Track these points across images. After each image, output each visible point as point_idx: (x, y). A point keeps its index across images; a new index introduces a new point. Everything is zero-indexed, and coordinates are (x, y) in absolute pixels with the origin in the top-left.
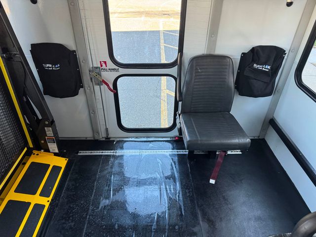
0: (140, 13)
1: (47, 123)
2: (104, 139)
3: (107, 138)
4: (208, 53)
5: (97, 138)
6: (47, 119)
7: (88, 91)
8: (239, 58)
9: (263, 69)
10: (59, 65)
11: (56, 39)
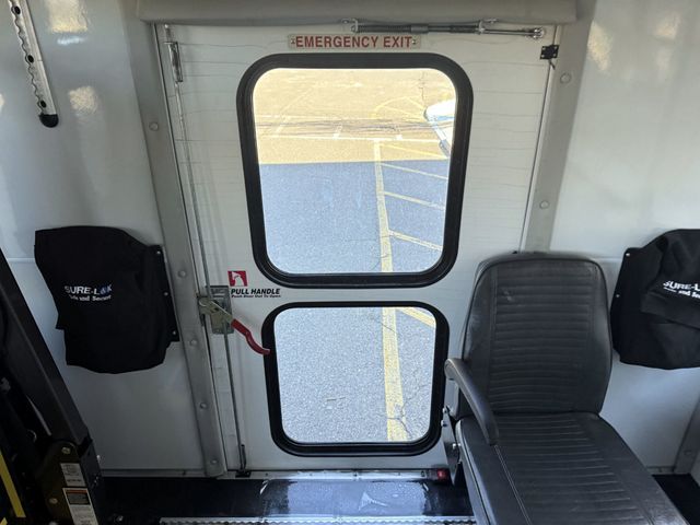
0: (330, 126)
1: (66, 450)
2: (233, 476)
3: (243, 472)
5: (213, 472)
6: (68, 440)
7: (191, 349)
8: (620, 261)
9: (694, 295)
10: (109, 289)
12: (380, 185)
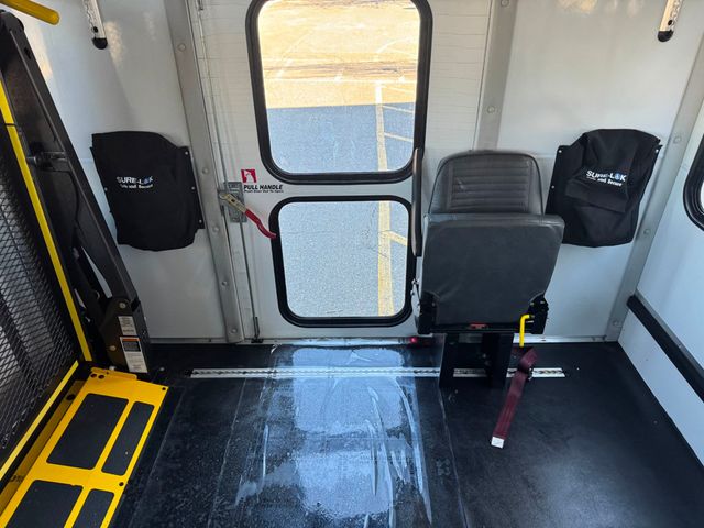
0: (331, 69)
1: (123, 306)
2: (249, 343)
3: (257, 340)
4: (482, 148)
5: (233, 339)
6: (125, 298)
7: (214, 235)
8: (553, 157)
9: (610, 182)
10: (151, 179)
11: (147, 123)
12: (380, 127)
